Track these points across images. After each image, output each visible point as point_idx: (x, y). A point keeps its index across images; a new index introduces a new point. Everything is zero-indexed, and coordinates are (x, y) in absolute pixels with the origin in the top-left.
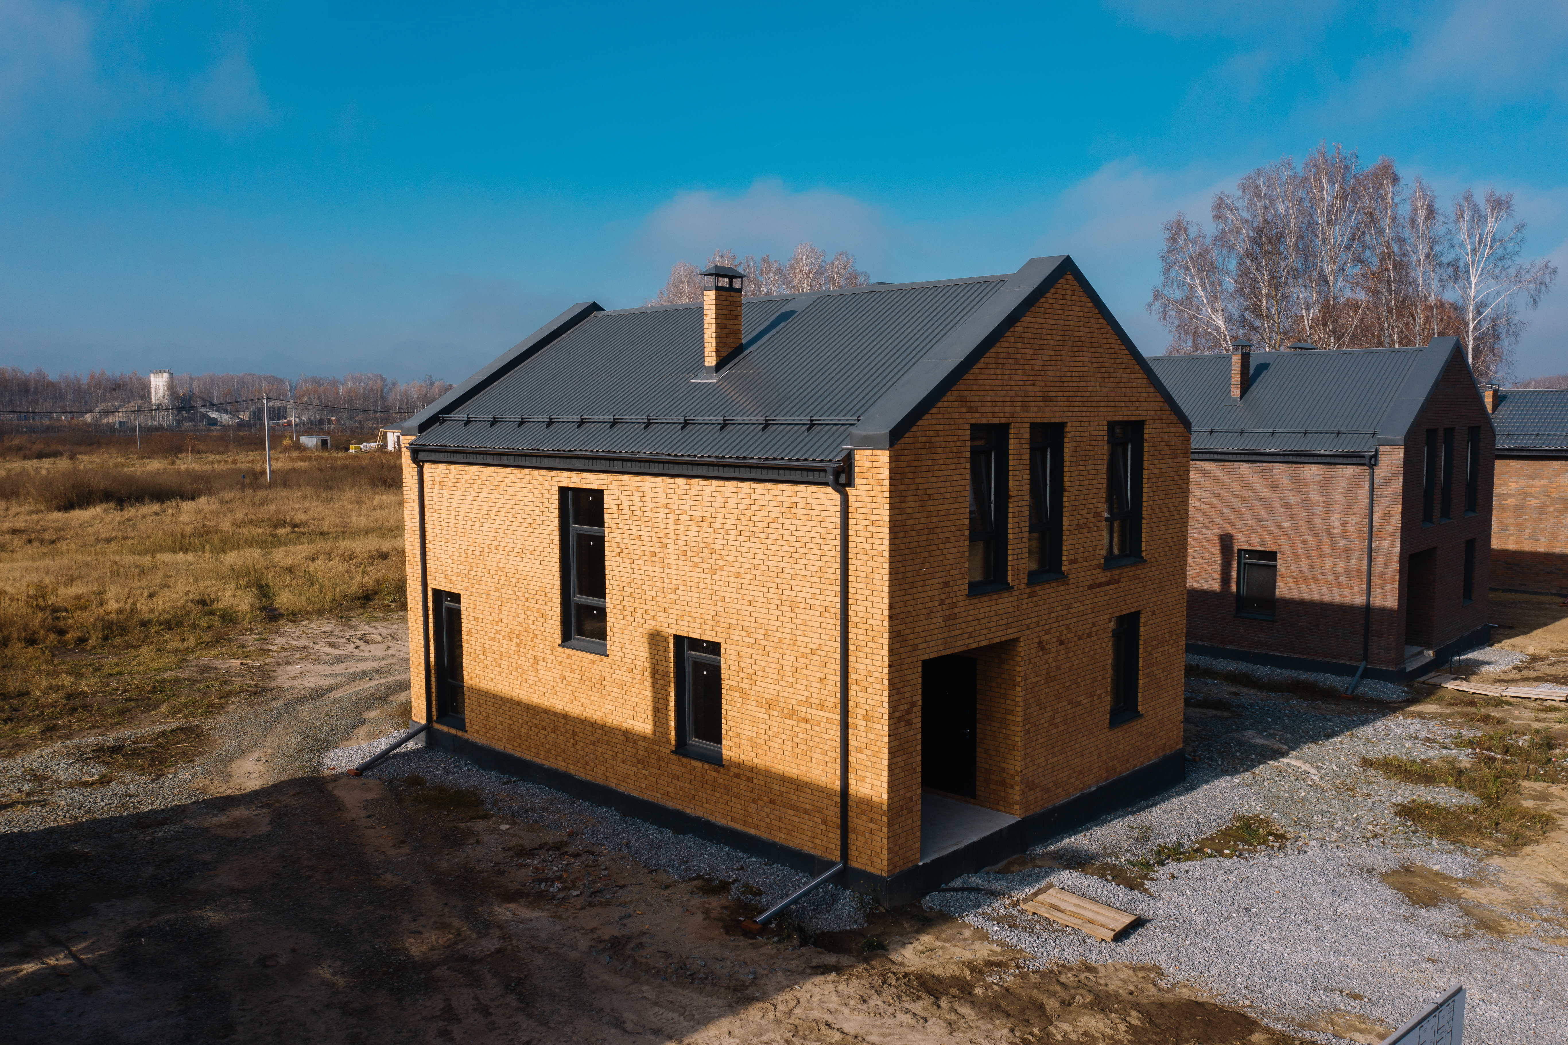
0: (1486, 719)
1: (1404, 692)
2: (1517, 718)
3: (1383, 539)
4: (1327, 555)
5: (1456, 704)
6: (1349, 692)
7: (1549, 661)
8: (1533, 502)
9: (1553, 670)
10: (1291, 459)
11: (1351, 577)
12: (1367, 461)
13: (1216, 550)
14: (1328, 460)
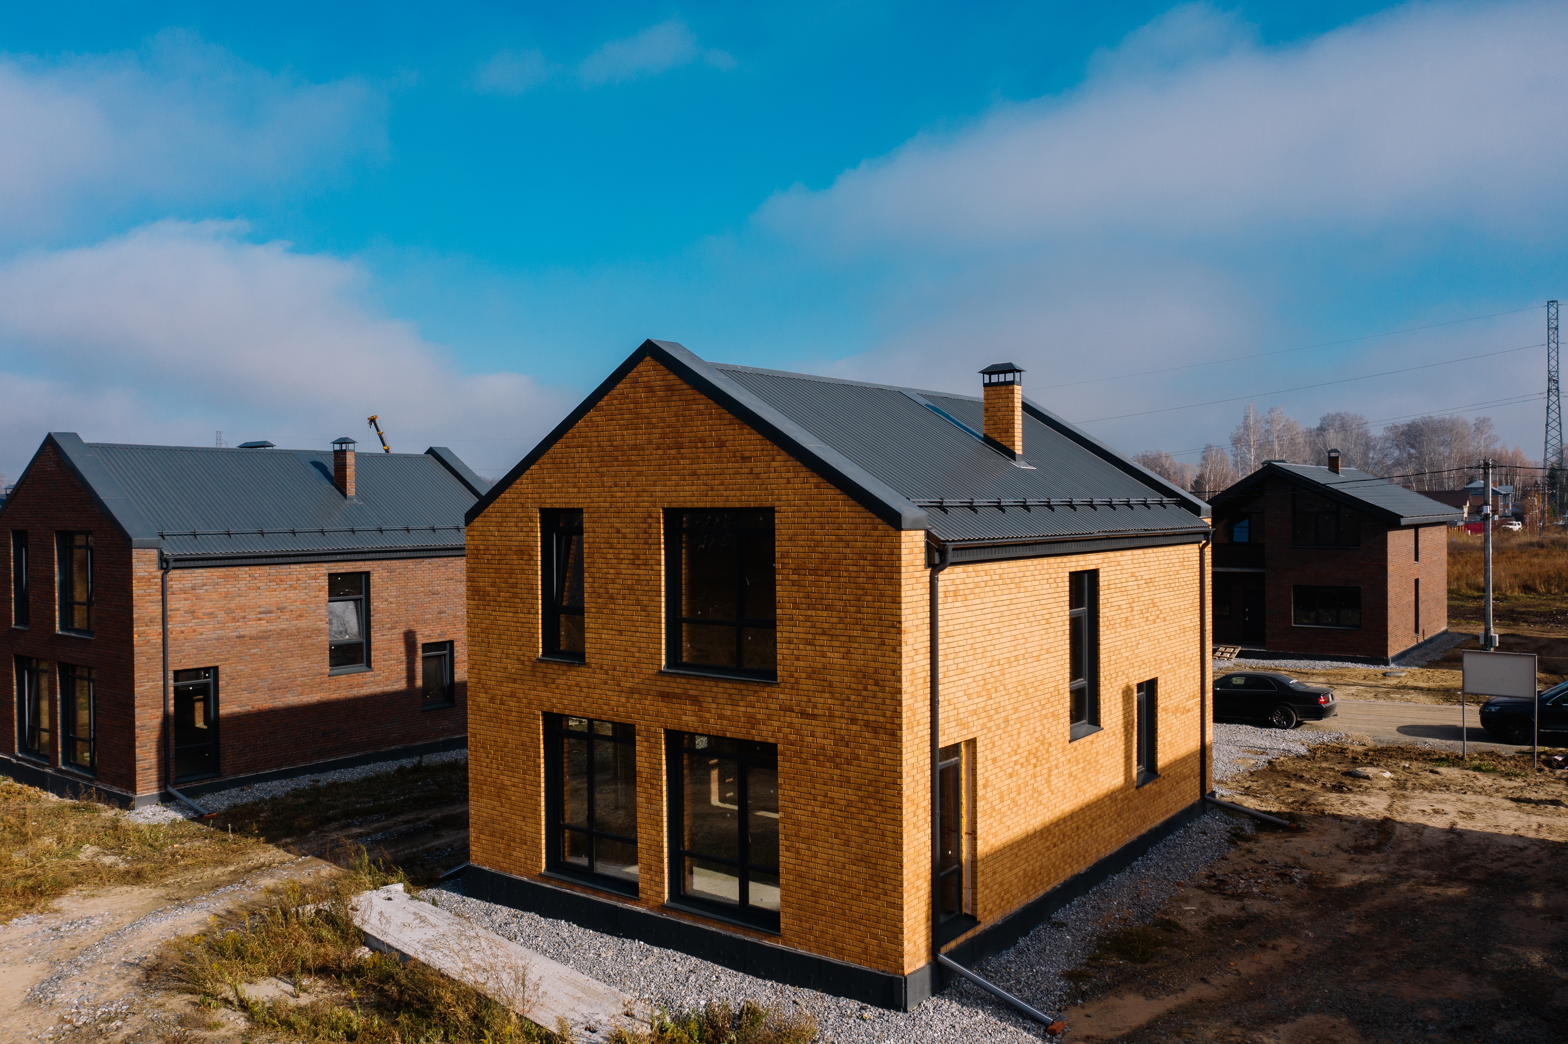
13: (400, 648)
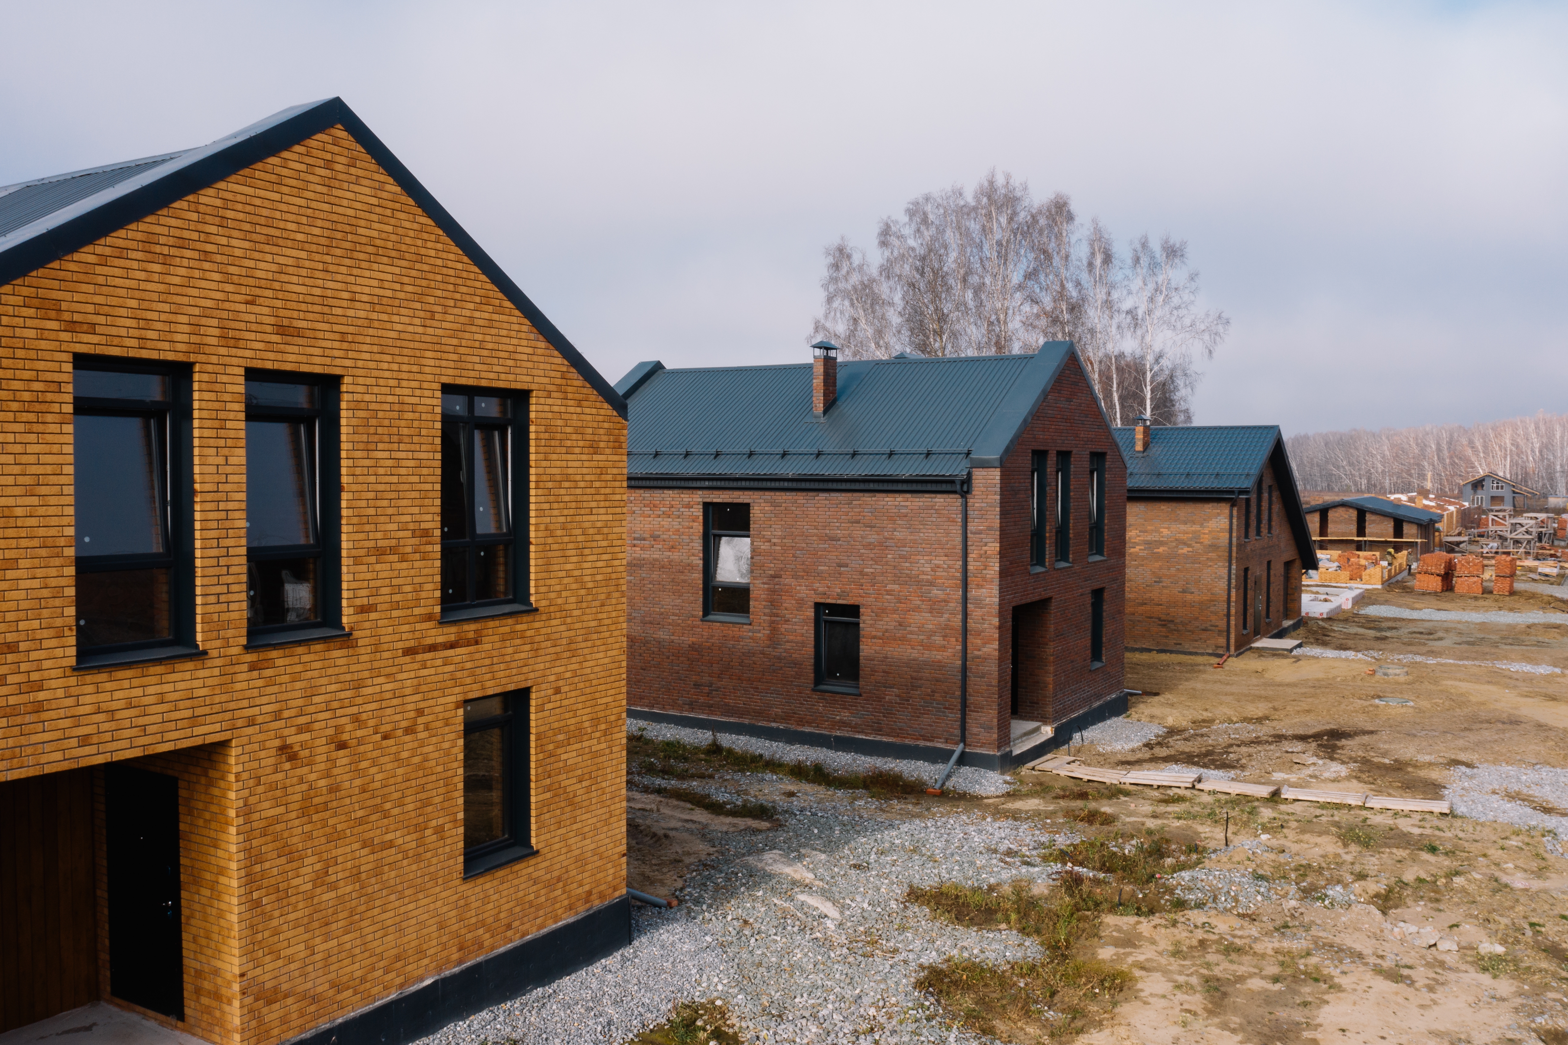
0: (1091, 817)
1: (1006, 782)
2: (1130, 814)
3: (979, 586)
4: (917, 609)
5: (1063, 797)
6: (938, 786)
7: (1187, 735)
8: (1185, 550)
9: (1187, 747)
10: (872, 486)
11: (945, 636)
12: (958, 487)
14: (914, 487)
